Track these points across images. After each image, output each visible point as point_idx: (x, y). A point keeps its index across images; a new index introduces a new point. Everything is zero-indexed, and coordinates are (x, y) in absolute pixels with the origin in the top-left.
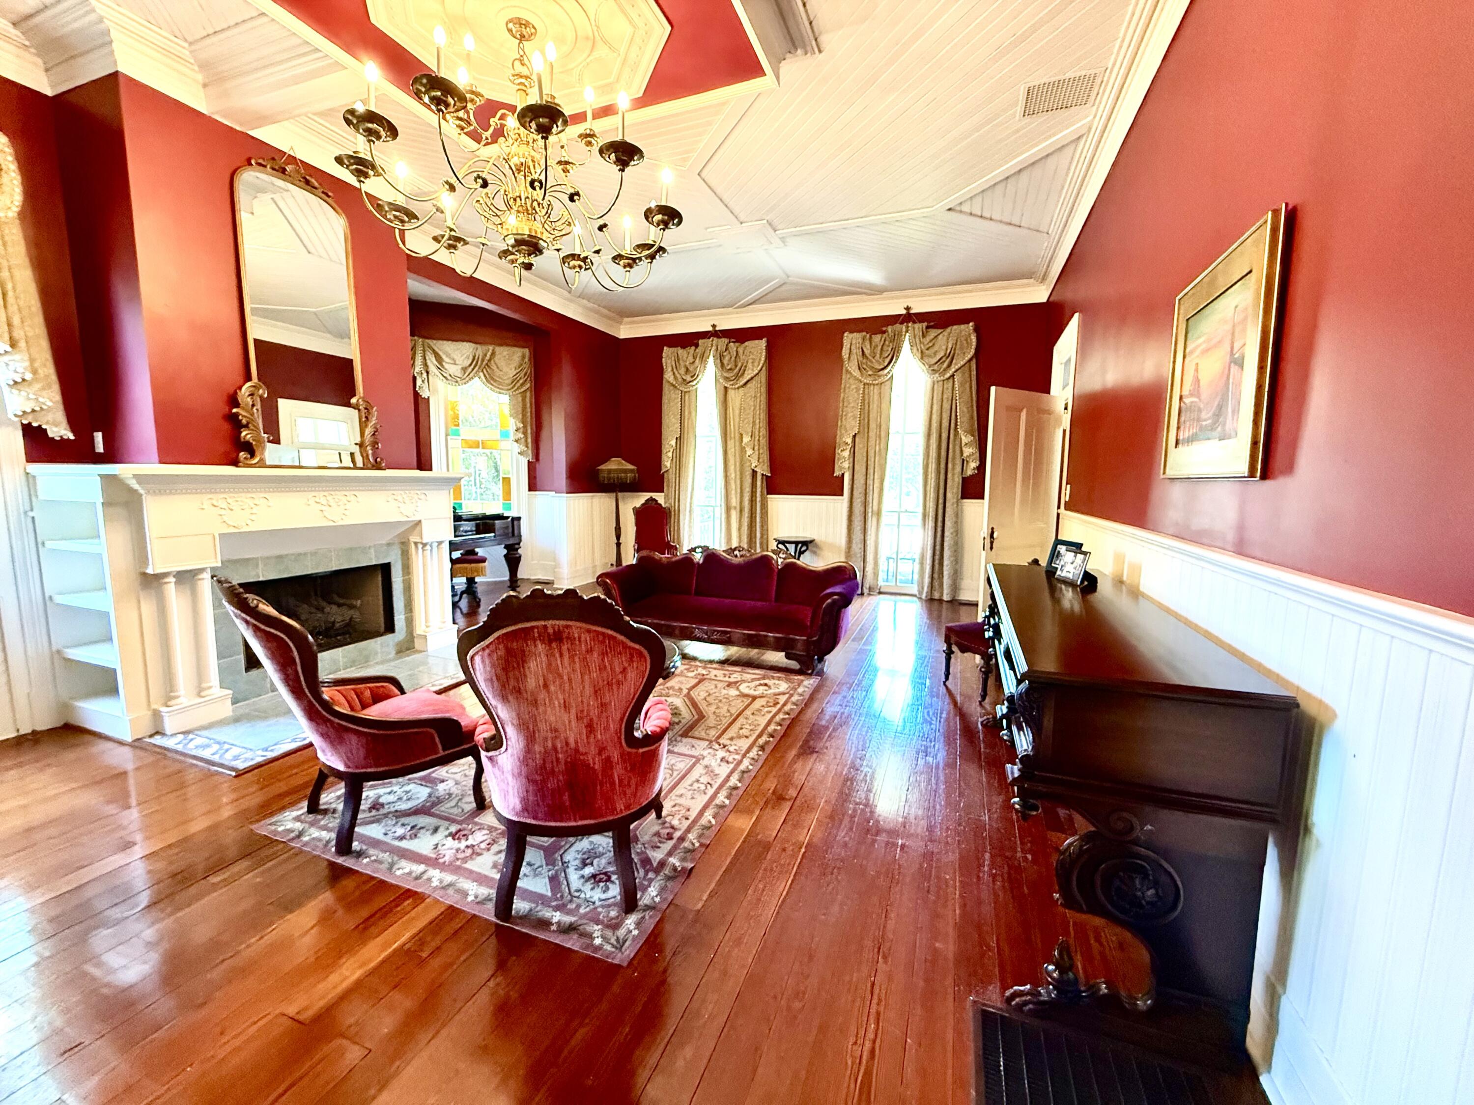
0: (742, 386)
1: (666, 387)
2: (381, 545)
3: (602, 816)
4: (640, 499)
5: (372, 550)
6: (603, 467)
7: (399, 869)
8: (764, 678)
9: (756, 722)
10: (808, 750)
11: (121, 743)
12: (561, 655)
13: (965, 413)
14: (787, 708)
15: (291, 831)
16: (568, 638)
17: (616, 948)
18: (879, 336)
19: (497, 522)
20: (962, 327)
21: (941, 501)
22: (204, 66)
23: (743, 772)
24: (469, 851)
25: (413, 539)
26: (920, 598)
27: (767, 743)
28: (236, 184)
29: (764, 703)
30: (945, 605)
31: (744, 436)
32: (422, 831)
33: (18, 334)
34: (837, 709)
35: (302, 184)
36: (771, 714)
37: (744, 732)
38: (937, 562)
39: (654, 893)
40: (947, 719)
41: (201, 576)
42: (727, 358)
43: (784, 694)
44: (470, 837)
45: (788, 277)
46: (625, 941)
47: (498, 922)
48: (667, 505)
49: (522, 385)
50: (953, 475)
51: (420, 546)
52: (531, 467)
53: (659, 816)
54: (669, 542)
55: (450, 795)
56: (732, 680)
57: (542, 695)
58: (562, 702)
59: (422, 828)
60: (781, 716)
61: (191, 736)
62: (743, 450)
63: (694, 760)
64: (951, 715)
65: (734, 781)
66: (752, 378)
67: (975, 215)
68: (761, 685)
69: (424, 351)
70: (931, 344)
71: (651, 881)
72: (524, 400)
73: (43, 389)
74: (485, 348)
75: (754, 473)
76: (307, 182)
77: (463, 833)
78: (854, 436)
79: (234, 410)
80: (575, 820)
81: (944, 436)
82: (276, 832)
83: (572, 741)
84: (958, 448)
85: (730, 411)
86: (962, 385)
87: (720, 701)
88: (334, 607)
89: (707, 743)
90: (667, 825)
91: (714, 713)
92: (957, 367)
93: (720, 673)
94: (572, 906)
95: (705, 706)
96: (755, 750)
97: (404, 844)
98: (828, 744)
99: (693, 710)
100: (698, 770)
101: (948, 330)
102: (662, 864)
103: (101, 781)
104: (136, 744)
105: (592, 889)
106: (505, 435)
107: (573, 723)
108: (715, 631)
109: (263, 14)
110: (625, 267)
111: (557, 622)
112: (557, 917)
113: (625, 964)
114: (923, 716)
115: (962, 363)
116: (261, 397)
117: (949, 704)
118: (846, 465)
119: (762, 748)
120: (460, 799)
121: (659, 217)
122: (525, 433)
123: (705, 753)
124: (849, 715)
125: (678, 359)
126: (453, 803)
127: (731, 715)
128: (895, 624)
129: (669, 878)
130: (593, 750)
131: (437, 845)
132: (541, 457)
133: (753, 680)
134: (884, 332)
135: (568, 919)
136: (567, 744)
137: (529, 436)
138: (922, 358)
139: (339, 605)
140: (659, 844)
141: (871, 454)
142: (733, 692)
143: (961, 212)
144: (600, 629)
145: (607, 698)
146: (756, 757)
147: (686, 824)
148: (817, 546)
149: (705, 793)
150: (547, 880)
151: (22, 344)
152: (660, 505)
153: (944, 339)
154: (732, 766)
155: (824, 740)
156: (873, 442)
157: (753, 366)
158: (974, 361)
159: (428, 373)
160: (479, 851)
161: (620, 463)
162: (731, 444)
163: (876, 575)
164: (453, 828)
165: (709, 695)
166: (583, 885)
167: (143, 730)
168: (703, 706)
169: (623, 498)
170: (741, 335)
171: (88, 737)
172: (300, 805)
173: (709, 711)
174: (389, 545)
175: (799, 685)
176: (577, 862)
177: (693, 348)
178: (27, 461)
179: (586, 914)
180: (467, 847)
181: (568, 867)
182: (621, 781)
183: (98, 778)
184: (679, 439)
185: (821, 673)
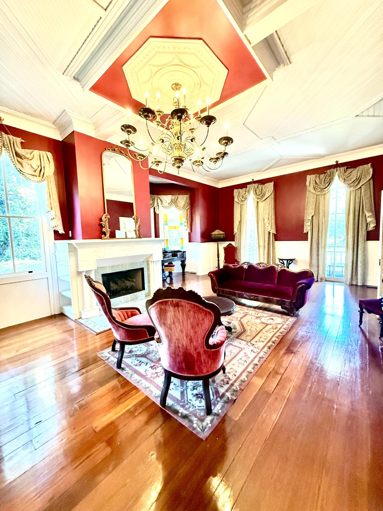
0: (264, 201)
1: (235, 204)
2: (141, 262)
3: (197, 374)
4: (226, 244)
5: (139, 264)
6: (213, 233)
7: (133, 377)
8: (272, 316)
9: (267, 336)
10: (289, 351)
11: (72, 320)
12: (179, 312)
13: (368, 202)
14: (281, 331)
15: (106, 357)
16: (181, 306)
17: (202, 431)
18: (323, 175)
19: (178, 253)
20: (365, 166)
21: (356, 242)
22: (94, 124)
23: (260, 358)
24: (156, 375)
25: (150, 260)
26: (346, 284)
27: (271, 345)
28: (102, 156)
29: (271, 327)
30: (359, 287)
31: (265, 219)
32: (143, 363)
33: (53, 206)
34: (304, 333)
35: (120, 153)
36: (274, 333)
37: (262, 339)
38: (354, 268)
39: (219, 408)
40: (361, 345)
41: (91, 272)
42: (258, 191)
43: (280, 324)
44: (157, 369)
45: (282, 157)
46: (205, 428)
47: (161, 407)
48: (236, 246)
49: (187, 206)
50: (362, 231)
51: (152, 262)
52: (190, 234)
53: (224, 373)
54: (236, 259)
55: (153, 351)
56: (258, 316)
57: (173, 326)
58: (180, 329)
59: (143, 362)
60: (278, 334)
61: (88, 320)
62: (265, 224)
63: (240, 349)
64: (364, 344)
65: (256, 361)
66: (268, 197)
67: (371, 116)
68: (271, 319)
69: (157, 199)
70: (349, 175)
71: (218, 402)
72: (187, 212)
73: (58, 220)
74: (175, 196)
75: (269, 233)
76: (121, 152)
77: (155, 367)
78: (313, 216)
79: (101, 223)
80: (188, 374)
81: (357, 214)
82: (102, 357)
83: (184, 344)
84: (364, 219)
85: (259, 210)
86: (365, 191)
87: (253, 324)
88: (128, 282)
89: (246, 342)
90: (227, 377)
91: (250, 329)
92: (362, 184)
93: (253, 312)
94: (187, 406)
95: (246, 326)
96: (266, 348)
97: (137, 368)
98: (299, 350)
99: (242, 328)
100: (242, 354)
101: (358, 168)
102: (223, 395)
103: (66, 332)
104: (75, 321)
105: (196, 400)
106: (181, 224)
107: (185, 338)
108: (252, 295)
109: (106, 105)
110: (214, 162)
111: (177, 299)
112: (181, 410)
113: (204, 439)
114: (348, 342)
115: (365, 182)
116: (108, 218)
117: (362, 336)
118: (309, 228)
119: (269, 348)
120: (156, 353)
121: (224, 141)
122: (187, 223)
123: (245, 347)
124: (310, 337)
125: (239, 193)
126: (153, 354)
127: (257, 331)
128: (334, 295)
129: (226, 402)
130: (193, 349)
131: (146, 370)
132: (193, 230)
133: (267, 316)
134: (326, 173)
135: (185, 412)
136: (183, 345)
137: (189, 224)
138: (344, 181)
139: (129, 281)
140: (223, 385)
141: (321, 223)
142: (258, 321)
143: (363, 116)
144: (193, 303)
145: (197, 330)
146: (266, 352)
147: (235, 378)
148: (296, 261)
149: (244, 365)
150: (180, 393)
151: (53, 209)
152: (233, 246)
153: (355, 173)
154: (255, 354)
155: (298, 347)
156: (322, 218)
157: (268, 193)
158: (372, 180)
159: (158, 206)
160: (159, 375)
161: (219, 232)
162: (260, 222)
163: (324, 273)
164: (152, 365)
165: (249, 321)
166: (193, 398)
167: (77, 317)
168: (245, 326)
169: (220, 244)
170: (263, 182)
171: (66, 318)
172: (109, 348)
173: (248, 328)
174: (143, 262)
175: (287, 321)
176: (192, 387)
177: (245, 188)
178: (55, 239)
179: (192, 412)
180: (155, 373)
181: (188, 388)
182: (204, 361)
183: (65, 331)
184: (240, 222)
185: (297, 316)
